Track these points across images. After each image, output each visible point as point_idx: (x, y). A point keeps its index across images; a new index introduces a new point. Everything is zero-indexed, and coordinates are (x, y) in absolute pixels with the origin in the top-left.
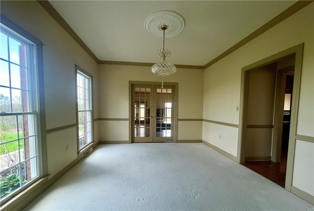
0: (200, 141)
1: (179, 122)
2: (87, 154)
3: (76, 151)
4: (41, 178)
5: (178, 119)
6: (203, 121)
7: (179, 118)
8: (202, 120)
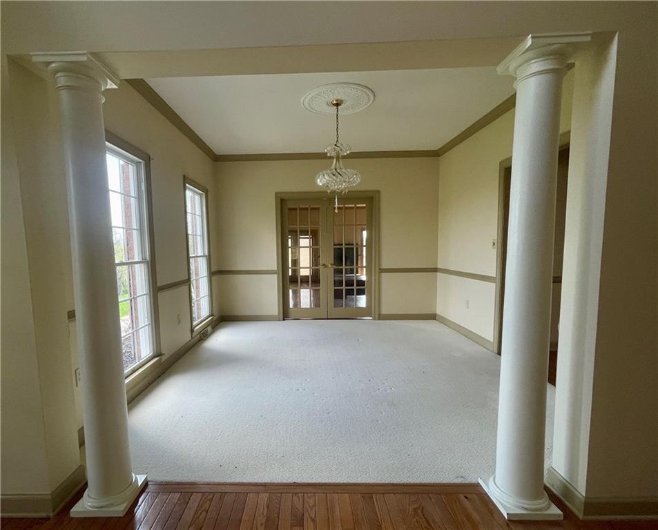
0: (433, 317)
1: (383, 274)
2: (204, 336)
3: (190, 328)
4: (155, 357)
5: (380, 269)
6: (438, 273)
7: (384, 267)
8: (435, 270)
